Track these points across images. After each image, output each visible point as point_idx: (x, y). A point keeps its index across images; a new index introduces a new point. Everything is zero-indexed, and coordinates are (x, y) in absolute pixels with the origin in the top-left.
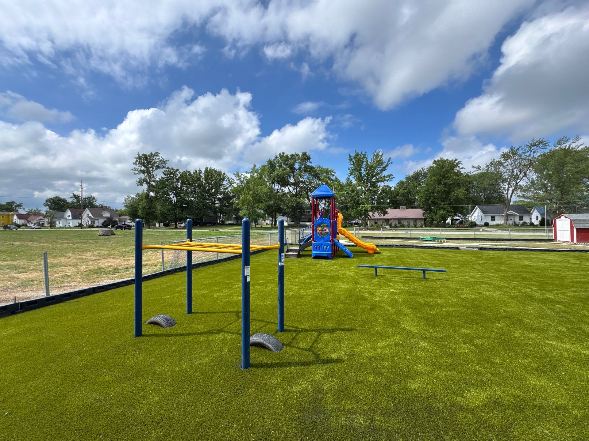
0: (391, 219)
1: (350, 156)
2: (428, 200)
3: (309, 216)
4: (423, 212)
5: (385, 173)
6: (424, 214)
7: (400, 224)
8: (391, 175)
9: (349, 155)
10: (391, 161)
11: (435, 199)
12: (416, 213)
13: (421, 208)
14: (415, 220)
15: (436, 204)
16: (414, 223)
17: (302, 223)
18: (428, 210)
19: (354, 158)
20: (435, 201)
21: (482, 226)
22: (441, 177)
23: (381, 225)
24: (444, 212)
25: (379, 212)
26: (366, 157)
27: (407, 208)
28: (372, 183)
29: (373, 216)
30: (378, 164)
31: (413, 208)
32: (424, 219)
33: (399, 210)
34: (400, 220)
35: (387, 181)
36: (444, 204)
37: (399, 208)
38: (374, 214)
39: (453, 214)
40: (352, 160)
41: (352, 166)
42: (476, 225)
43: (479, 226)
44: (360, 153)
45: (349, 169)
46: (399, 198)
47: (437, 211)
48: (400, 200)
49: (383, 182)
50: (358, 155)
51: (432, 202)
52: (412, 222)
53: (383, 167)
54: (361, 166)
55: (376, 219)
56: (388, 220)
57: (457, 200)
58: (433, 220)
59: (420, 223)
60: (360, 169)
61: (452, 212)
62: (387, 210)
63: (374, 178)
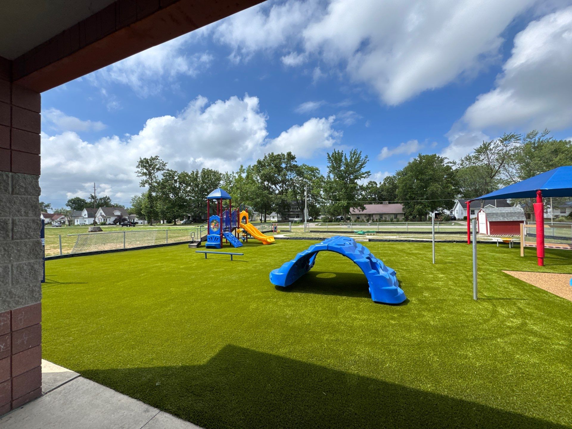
0: (373, 214)
1: (329, 155)
2: (406, 195)
3: (297, 212)
4: (403, 207)
5: (363, 170)
6: (403, 209)
7: (381, 218)
8: (369, 172)
9: (328, 154)
10: (368, 159)
11: (414, 194)
12: (397, 208)
13: (401, 203)
14: (396, 215)
15: (414, 199)
16: (394, 218)
17: (290, 219)
18: (407, 205)
19: (333, 156)
20: (412, 197)
21: (462, 220)
22: (418, 173)
23: (363, 220)
24: (421, 207)
25: (359, 208)
26: (344, 155)
27: (389, 203)
28: (351, 180)
29: (353, 211)
30: (355, 162)
31: (394, 203)
32: (405, 214)
33: (381, 205)
34: (381, 215)
35: (364, 178)
36: (421, 199)
37: (382, 203)
38: (354, 209)
39: (430, 208)
40: (330, 158)
41: (331, 164)
42: (454, 219)
43: (459, 220)
44: (337, 152)
45: (328, 167)
46: (384, 193)
47: (414, 206)
48: (385, 195)
49: (360, 179)
50: (336, 153)
51: (410, 197)
52: (393, 216)
53: (360, 165)
54: (339, 164)
55: (358, 214)
56: (370, 215)
57: (433, 195)
58: (411, 215)
59: (401, 218)
60: (340, 167)
61: (429, 206)
62: (365, 206)
63: (352, 176)
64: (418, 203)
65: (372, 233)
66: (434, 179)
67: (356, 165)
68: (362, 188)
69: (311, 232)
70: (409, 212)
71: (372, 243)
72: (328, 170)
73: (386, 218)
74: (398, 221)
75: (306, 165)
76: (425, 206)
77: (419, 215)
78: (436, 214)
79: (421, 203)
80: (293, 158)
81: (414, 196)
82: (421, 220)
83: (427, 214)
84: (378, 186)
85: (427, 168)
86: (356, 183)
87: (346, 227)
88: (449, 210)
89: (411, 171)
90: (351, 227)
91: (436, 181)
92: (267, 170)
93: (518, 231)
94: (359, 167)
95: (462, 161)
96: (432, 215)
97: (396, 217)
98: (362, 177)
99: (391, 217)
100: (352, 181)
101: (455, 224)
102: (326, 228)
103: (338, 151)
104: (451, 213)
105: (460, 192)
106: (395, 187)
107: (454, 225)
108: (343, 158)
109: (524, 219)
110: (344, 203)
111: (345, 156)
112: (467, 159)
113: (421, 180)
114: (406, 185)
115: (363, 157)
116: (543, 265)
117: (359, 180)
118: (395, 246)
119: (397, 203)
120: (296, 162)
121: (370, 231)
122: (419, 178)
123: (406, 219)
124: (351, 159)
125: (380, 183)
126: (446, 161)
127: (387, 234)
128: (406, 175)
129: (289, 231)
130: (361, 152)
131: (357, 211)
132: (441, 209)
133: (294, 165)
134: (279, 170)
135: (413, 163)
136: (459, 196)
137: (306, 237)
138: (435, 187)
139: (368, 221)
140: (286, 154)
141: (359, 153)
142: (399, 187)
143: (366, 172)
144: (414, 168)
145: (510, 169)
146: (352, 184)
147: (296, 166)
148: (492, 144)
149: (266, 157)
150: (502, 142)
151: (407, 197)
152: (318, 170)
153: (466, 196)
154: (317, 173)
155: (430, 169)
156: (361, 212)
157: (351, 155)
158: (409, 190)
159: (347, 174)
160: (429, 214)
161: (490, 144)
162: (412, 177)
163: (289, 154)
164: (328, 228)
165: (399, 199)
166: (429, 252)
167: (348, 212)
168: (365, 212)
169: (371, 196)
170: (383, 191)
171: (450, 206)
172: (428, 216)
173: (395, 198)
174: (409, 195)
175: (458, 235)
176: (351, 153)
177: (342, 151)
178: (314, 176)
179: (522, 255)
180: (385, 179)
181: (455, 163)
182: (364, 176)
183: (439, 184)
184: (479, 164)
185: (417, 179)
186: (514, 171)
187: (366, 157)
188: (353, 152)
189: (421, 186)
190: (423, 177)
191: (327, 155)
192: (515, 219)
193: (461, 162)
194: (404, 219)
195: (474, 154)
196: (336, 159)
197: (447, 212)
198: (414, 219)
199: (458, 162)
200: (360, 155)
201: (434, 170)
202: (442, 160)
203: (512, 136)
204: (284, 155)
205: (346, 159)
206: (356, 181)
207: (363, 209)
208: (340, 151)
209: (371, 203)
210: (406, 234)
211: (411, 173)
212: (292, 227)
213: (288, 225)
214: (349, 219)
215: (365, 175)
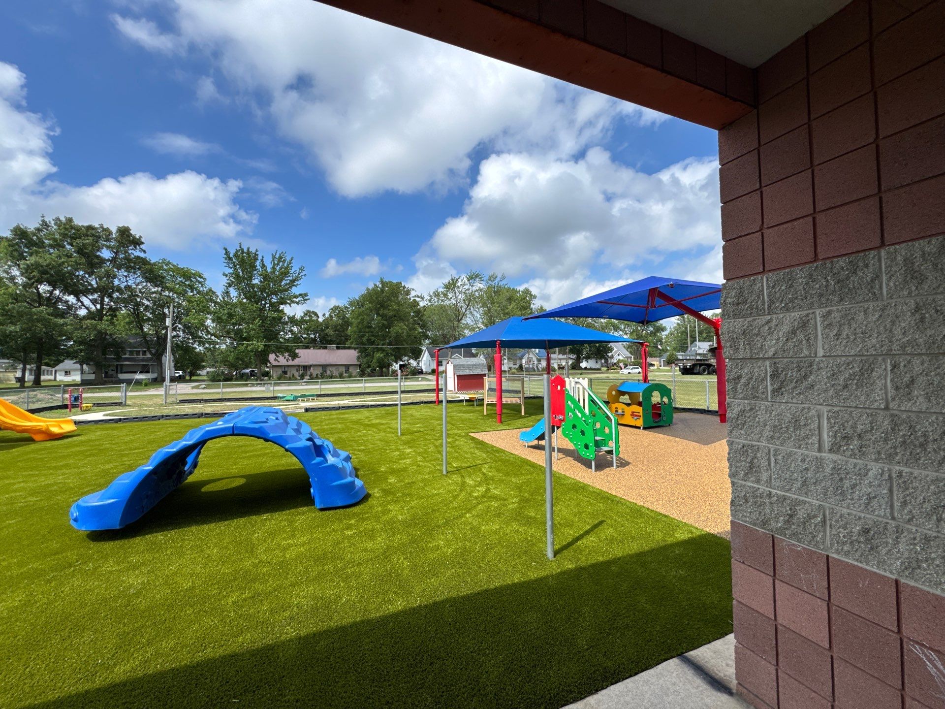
0: (311, 366)
1: (227, 253)
2: (363, 336)
3: (143, 360)
4: (357, 355)
5: (295, 291)
6: (358, 358)
7: (325, 373)
8: (306, 295)
9: (226, 249)
10: (304, 273)
11: (373, 336)
12: (348, 356)
13: (355, 349)
14: (347, 367)
15: (372, 343)
16: (344, 372)
17: (122, 376)
18: (363, 351)
19: (236, 255)
20: (370, 340)
21: (429, 374)
22: (379, 306)
23: (293, 375)
24: (382, 355)
25: (286, 354)
26: (260, 258)
27: (338, 348)
28: (271, 304)
29: (275, 360)
30: (282, 274)
31: (345, 348)
32: (360, 366)
33: (324, 351)
34: (324, 367)
35: (298, 303)
36: (383, 345)
37: (326, 348)
38: (278, 357)
39: (393, 357)
40: (230, 259)
41: (231, 271)
42: (421, 372)
43: (427, 373)
44: (245, 250)
45: (226, 276)
46: (330, 332)
47: (374, 353)
48: (330, 336)
49: (290, 304)
50: (243, 252)
51: (368, 340)
52: (343, 369)
53: (291, 281)
54: (250, 272)
55: (285, 366)
56: (306, 368)
57: (398, 339)
58: (369, 366)
59: (355, 371)
60: (251, 278)
61: (392, 355)
62: (297, 351)
63: (274, 297)
64: (378, 350)
65: (310, 398)
66: (399, 317)
67: (282, 279)
68: (293, 320)
69: (183, 402)
70: (366, 363)
71: (310, 414)
72: (225, 281)
73: (332, 372)
74: (350, 376)
75: (169, 263)
76: (387, 354)
77: (379, 367)
78: (401, 366)
79: (382, 350)
80: (137, 242)
81: (373, 338)
82: (381, 375)
83: (390, 365)
84: (321, 319)
85: (391, 300)
86: (282, 311)
87: (263, 389)
88: (416, 359)
89: (370, 302)
90: (271, 388)
91: (401, 319)
92: (50, 256)
93: (481, 386)
94: (289, 284)
95: (431, 296)
96: (396, 367)
97: (347, 371)
98: (293, 302)
99: (340, 370)
100: (275, 307)
101: (424, 379)
102: (219, 393)
103: (248, 249)
104: (418, 363)
105: (427, 337)
106: (347, 323)
107: (421, 381)
108: (258, 263)
109: (486, 371)
110: (260, 345)
111: (262, 260)
112: (436, 295)
113: (383, 316)
114: (362, 322)
115: (295, 268)
116: (501, 422)
117: (288, 306)
118: (347, 416)
119: (349, 348)
120: (145, 252)
121: (308, 394)
122: (381, 312)
123: (362, 374)
124: (274, 268)
125: (324, 315)
126: (413, 293)
127: (334, 398)
128: (362, 305)
129: (119, 404)
130: (292, 259)
131: (283, 360)
132: (406, 358)
133: (138, 257)
134: (93, 263)
135: (373, 289)
136: (427, 342)
137: (171, 414)
138: (399, 328)
139: (302, 377)
140: (114, 230)
141: (288, 259)
142: (352, 324)
143: (300, 295)
144: (374, 298)
145: (475, 313)
146: (275, 311)
147: (144, 262)
148: (460, 280)
149: (45, 224)
150: (468, 280)
151: (364, 339)
152: (200, 277)
153: (434, 342)
154: (200, 282)
155: (394, 302)
156: (291, 363)
157: (273, 260)
158: (367, 330)
159: (266, 293)
160: (392, 365)
161: (457, 280)
162: (371, 311)
163: (124, 232)
164: (223, 393)
165: (352, 343)
166: (393, 420)
167: (265, 361)
168: (297, 362)
169: (308, 334)
170: (327, 328)
171: (417, 354)
172: (390, 369)
173: (347, 340)
174: (366, 337)
175: (426, 394)
176: (274, 257)
177: (257, 251)
178: (192, 288)
179: (485, 413)
180: (332, 309)
181: (422, 298)
182: (297, 300)
183: (405, 324)
184: (447, 303)
185: (378, 314)
186: (479, 316)
187: (302, 269)
188: (277, 256)
189: (383, 324)
190: (386, 312)
191: (224, 252)
192: (478, 371)
193: (429, 298)
194: (359, 373)
195: (443, 290)
196: (242, 262)
197: (413, 363)
198: (372, 374)
199: (427, 297)
200: (290, 263)
201: (398, 304)
202: (408, 292)
203: (477, 276)
204: (107, 231)
205: (263, 266)
206: (281, 307)
207: (294, 356)
208: (253, 250)
209: (307, 348)
210: (362, 397)
211: (370, 305)
212: (129, 394)
213: (118, 389)
214: (267, 374)
215: (300, 299)
